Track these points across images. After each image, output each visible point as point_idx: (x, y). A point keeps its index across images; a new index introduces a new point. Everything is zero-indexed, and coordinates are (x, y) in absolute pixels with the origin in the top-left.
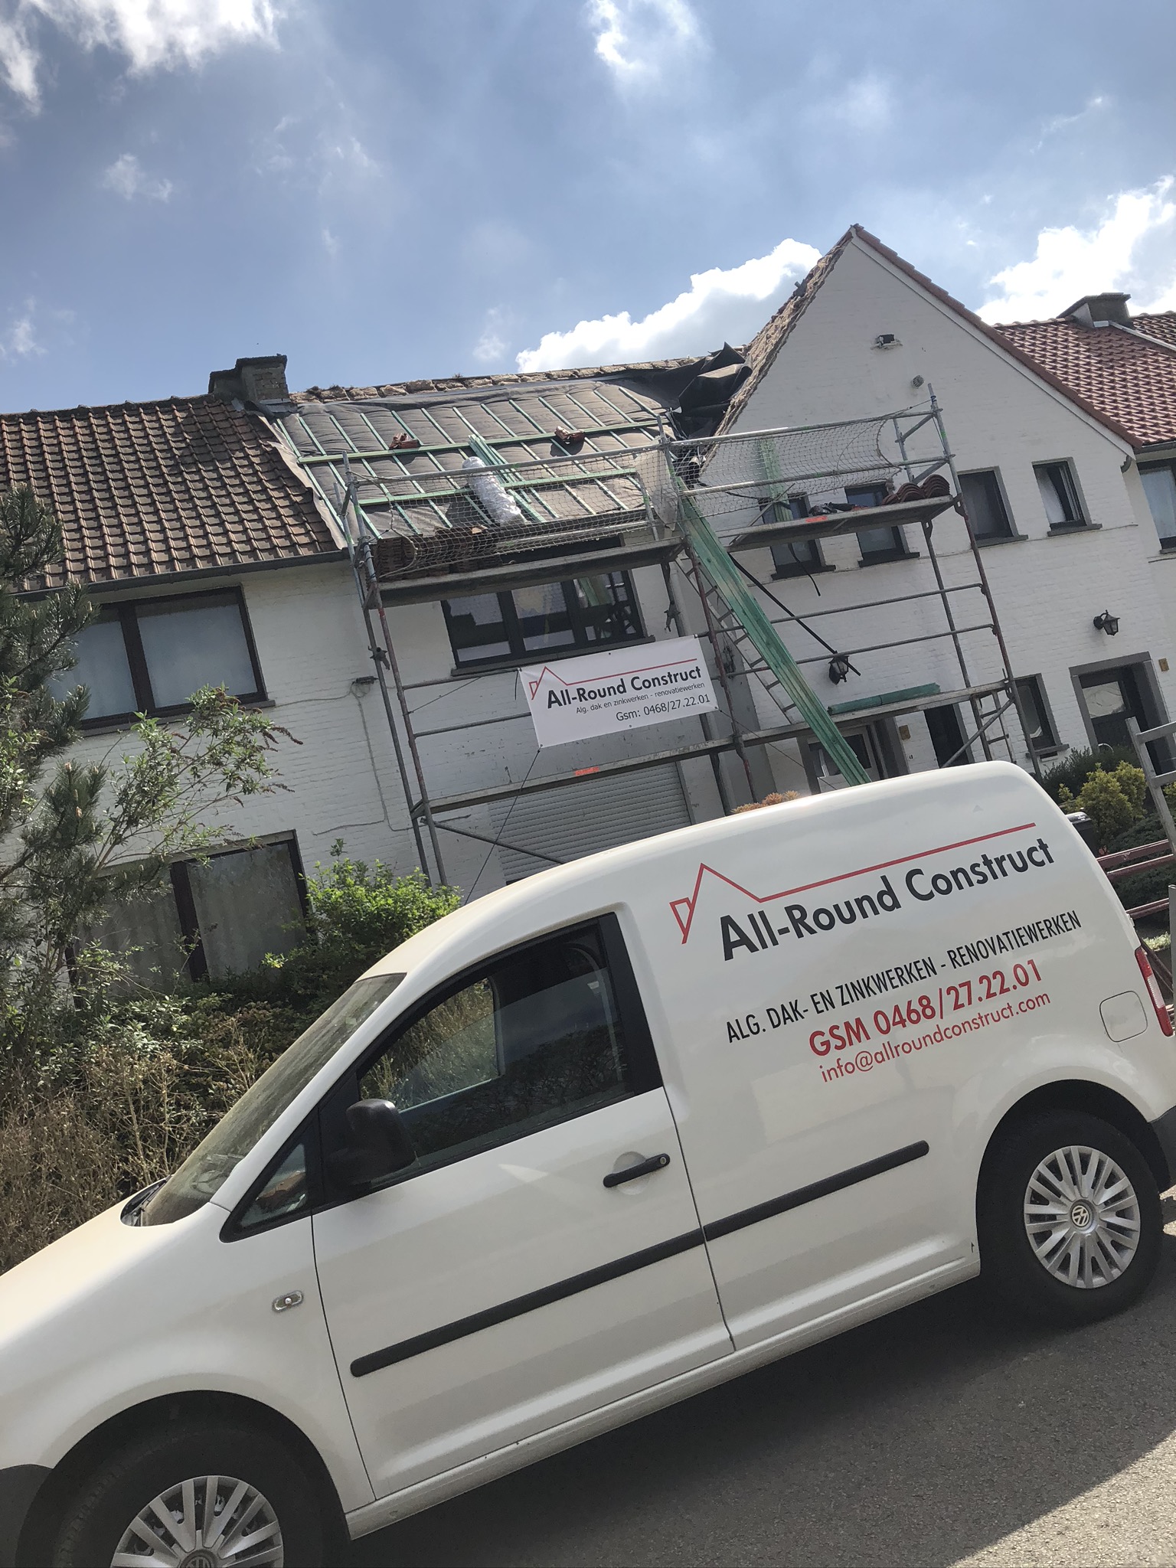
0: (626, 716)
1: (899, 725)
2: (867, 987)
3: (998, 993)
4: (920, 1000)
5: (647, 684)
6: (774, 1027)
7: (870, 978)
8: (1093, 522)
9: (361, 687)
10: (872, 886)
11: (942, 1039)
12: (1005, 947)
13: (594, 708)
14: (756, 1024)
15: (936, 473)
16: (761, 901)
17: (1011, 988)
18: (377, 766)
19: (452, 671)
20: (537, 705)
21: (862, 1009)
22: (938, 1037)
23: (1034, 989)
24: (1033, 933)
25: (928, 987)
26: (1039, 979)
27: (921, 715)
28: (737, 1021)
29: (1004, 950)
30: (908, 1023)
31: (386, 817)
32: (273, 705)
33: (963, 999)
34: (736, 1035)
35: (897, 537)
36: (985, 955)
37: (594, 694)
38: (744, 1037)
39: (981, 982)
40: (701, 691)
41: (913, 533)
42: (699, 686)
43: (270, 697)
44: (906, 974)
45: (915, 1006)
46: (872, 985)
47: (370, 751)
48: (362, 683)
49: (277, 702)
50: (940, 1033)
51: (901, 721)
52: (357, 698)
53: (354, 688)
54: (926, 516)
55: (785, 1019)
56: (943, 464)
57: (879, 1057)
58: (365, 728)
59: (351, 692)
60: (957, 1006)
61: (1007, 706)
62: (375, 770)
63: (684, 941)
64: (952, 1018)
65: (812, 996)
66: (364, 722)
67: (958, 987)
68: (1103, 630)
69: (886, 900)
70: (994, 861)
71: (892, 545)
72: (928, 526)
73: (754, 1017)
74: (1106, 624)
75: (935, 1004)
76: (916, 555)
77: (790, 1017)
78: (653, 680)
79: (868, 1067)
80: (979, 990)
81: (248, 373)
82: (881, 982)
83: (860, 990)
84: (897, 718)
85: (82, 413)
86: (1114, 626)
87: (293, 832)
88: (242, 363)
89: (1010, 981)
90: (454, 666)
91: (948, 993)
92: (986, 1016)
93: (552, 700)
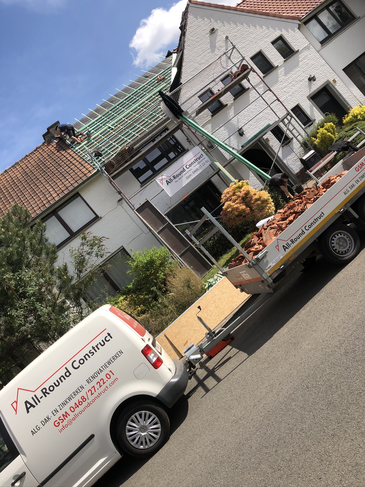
0: (189, 177)
1: (265, 139)
2: (66, 402)
3: (103, 385)
4: (81, 398)
5: (190, 165)
6: (44, 425)
7: (67, 399)
8: (296, 50)
9: (120, 202)
10: (63, 372)
11: (90, 405)
12: (102, 371)
13: (179, 179)
14: (39, 427)
15: (242, 64)
16: (34, 392)
17: (106, 381)
18: (134, 220)
19: (140, 186)
20: (164, 186)
21: (66, 409)
22: (89, 405)
23: (113, 378)
24: (109, 363)
25: (83, 393)
26: (113, 374)
27: (270, 133)
28: (34, 429)
29: (102, 372)
30: (79, 406)
31: (143, 232)
32: (101, 218)
33: (93, 391)
34: (34, 433)
35: (241, 86)
36: (97, 376)
37: (178, 176)
38: (36, 432)
39: (97, 384)
40: (206, 160)
41: (245, 83)
42: (204, 159)
43: (99, 216)
44: (76, 393)
45: (81, 400)
46: (68, 401)
47: (131, 217)
48: (120, 201)
49: (102, 216)
50: (89, 404)
51: (265, 137)
52: (121, 205)
53: (118, 203)
54: (246, 77)
55: (46, 422)
56: (243, 60)
57: (74, 419)
58: (126, 212)
59: (118, 204)
60: (92, 394)
61: (291, 119)
62: (134, 221)
63: (16, 414)
64: (91, 398)
65: (52, 412)
66: (125, 211)
67: (91, 389)
68: (312, 81)
69: (68, 374)
70: (95, 347)
71: (241, 89)
72: (248, 79)
73: (38, 426)
74: (312, 79)
75: (86, 397)
76: (249, 88)
77: (47, 421)
78: (191, 163)
79: (71, 423)
80: (97, 386)
81: (51, 130)
82: (70, 399)
83: (64, 404)
84: (264, 137)
85: (17, 163)
86: (314, 78)
87: (122, 246)
88: (48, 129)
89: (105, 380)
90: (140, 184)
91: (89, 392)
92: (101, 393)
93: (168, 182)
